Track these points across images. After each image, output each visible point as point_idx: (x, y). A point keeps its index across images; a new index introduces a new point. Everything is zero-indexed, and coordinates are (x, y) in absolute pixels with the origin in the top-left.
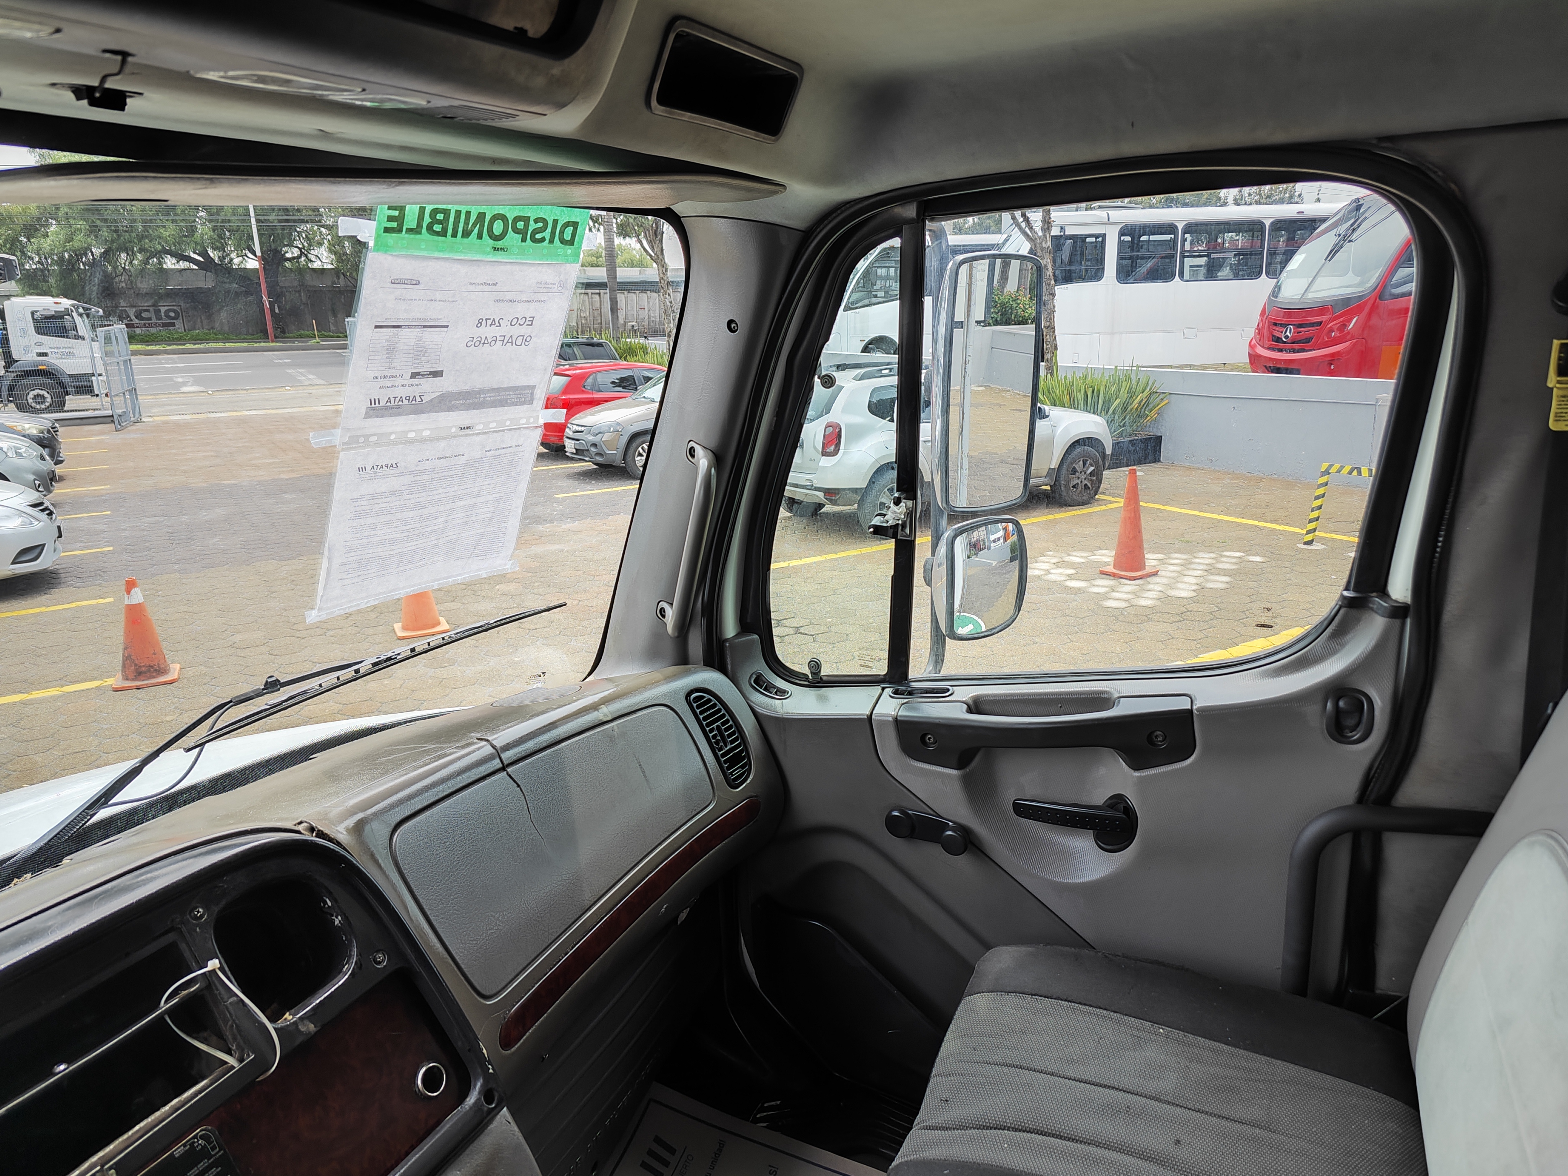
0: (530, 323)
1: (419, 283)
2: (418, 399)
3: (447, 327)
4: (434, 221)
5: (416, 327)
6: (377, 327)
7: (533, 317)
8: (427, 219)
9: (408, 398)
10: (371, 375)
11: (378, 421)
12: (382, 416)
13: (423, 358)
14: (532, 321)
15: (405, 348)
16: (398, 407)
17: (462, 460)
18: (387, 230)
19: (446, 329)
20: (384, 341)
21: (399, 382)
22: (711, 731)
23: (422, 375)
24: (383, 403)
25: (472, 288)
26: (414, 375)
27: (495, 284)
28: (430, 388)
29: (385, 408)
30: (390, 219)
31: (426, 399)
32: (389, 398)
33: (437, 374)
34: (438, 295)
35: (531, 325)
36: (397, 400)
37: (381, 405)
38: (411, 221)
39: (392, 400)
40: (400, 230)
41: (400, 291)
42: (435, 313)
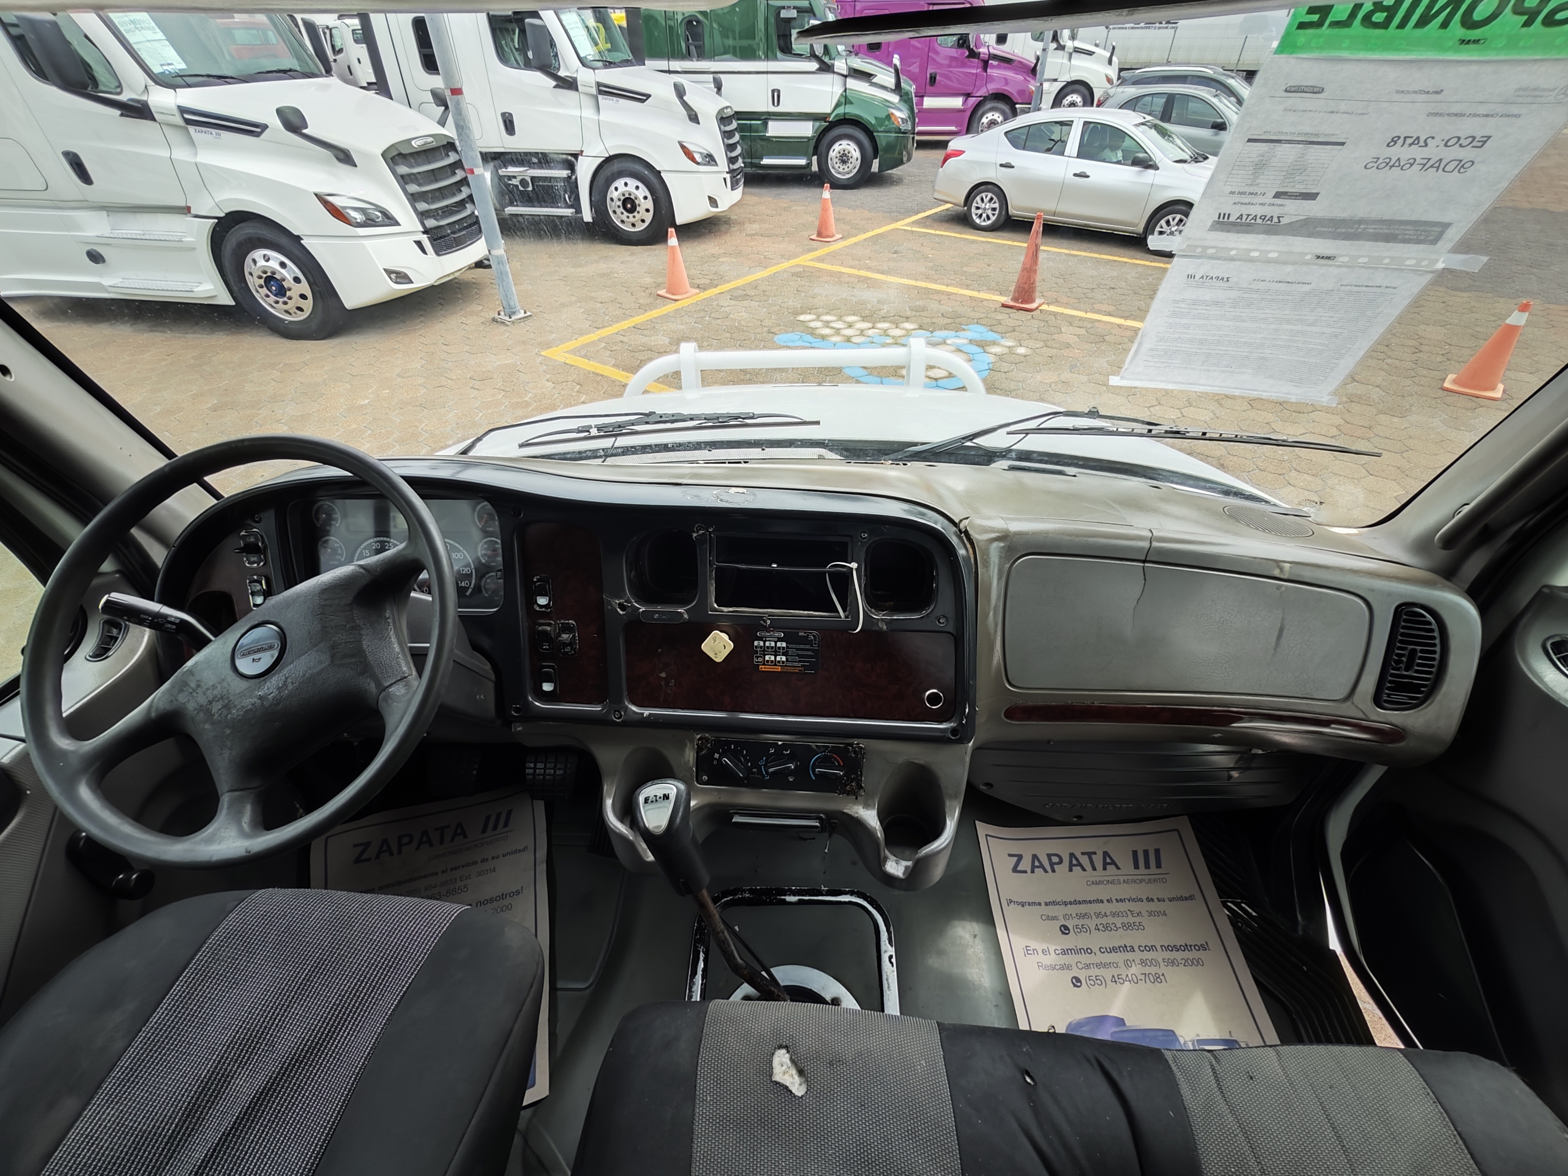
0: (1479, 144)
1: (1322, 90)
2: (1275, 220)
3: (1343, 144)
4: (1378, 12)
5: (1300, 142)
6: (1250, 140)
7: (1488, 137)
8: (1366, 8)
9: (1263, 218)
10: (1229, 189)
11: (1222, 235)
12: (1228, 231)
13: (1298, 178)
14: (1484, 142)
15: (1280, 164)
16: (1249, 225)
17: (1307, 288)
18: (1302, 28)
19: (1341, 147)
20: (1255, 156)
21: (1258, 199)
22: (1401, 649)
23: (1290, 196)
25: (1397, 97)
26: (1278, 195)
27: (1439, 93)
28: (1294, 210)
29: (1234, 224)
30: (1312, 13)
31: (1284, 221)
32: (1242, 215)
33: (1312, 196)
34: (1343, 107)
35: (1481, 147)
36: (1250, 217)
37: (1231, 220)
38: (1340, 13)
39: (1244, 217)
40: (1320, 25)
41: (1296, 100)
42: (1329, 128)
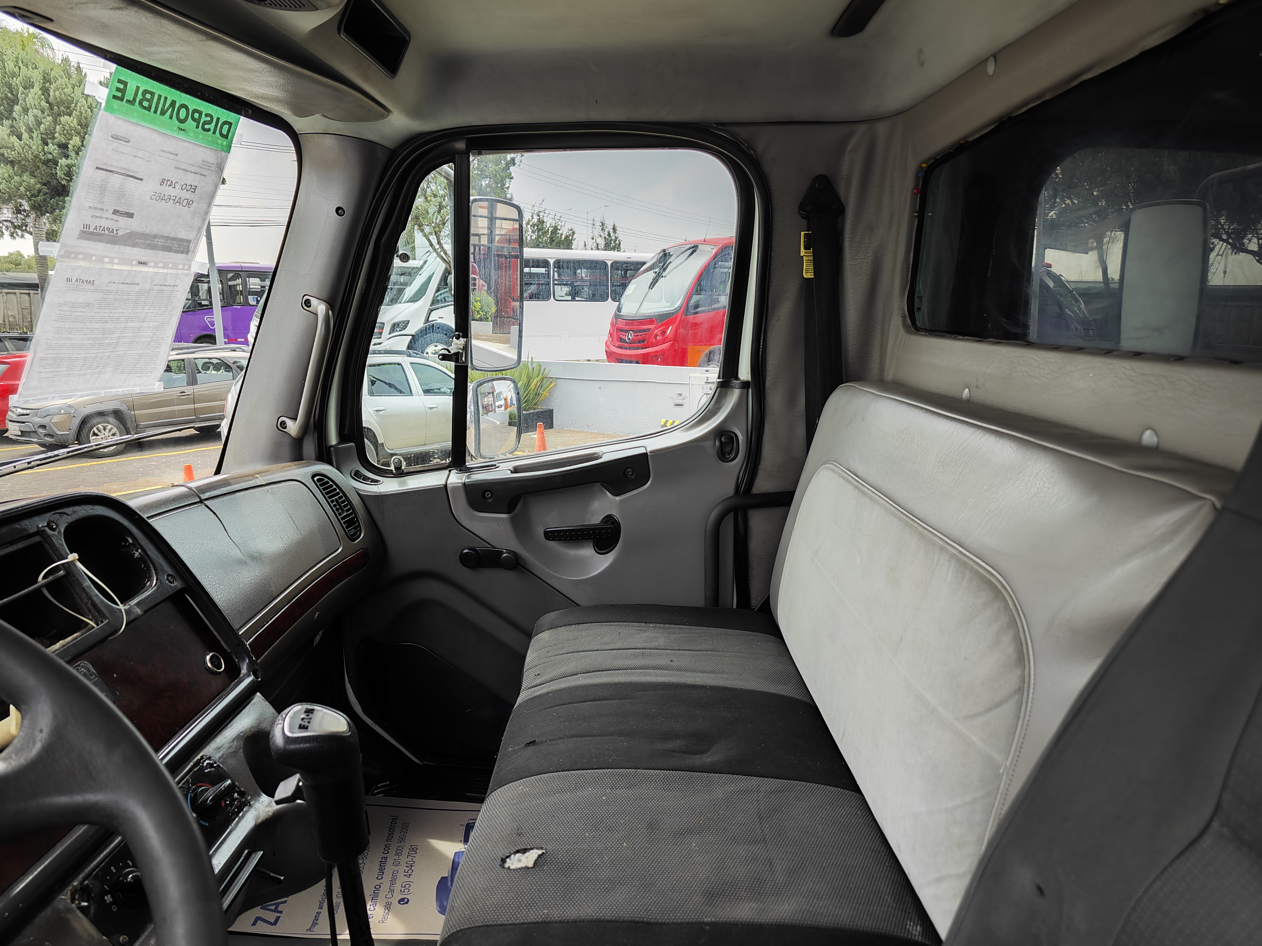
0: (193, 190)
1: (128, 142)
2: (115, 232)
3: (142, 180)
4: (144, 99)
5: (122, 174)
6: (97, 168)
7: (196, 187)
8: (140, 96)
9: (108, 229)
10: (87, 204)
11: (86, 243)
12: (89, 240)
13: (122, 200)
14: (195, 189)
15: (112, 189)
16: (101, 235)
17: (137, 289)
18: (115, 97)
19: (140, 182)
20: (99, 180)
21: (105, 215)
22: (332, 502)
23: (121, 214)
24: (91, 230)
25: (162, 154)
26: (115, 212)
27: (177, 155)
28: (123, 225)
29: (92, 234)
30: (118, 89)
31: (121, 233)
32: (96, 226)
33: (130, 215)
34: (140, 154)
35: (194, 192)
36: (101, 228)
37: (90, 230)
38: (129, 95)
39: (98, 228)
40: (121, 99)
41: (116, 144)
42: (137, 167)
